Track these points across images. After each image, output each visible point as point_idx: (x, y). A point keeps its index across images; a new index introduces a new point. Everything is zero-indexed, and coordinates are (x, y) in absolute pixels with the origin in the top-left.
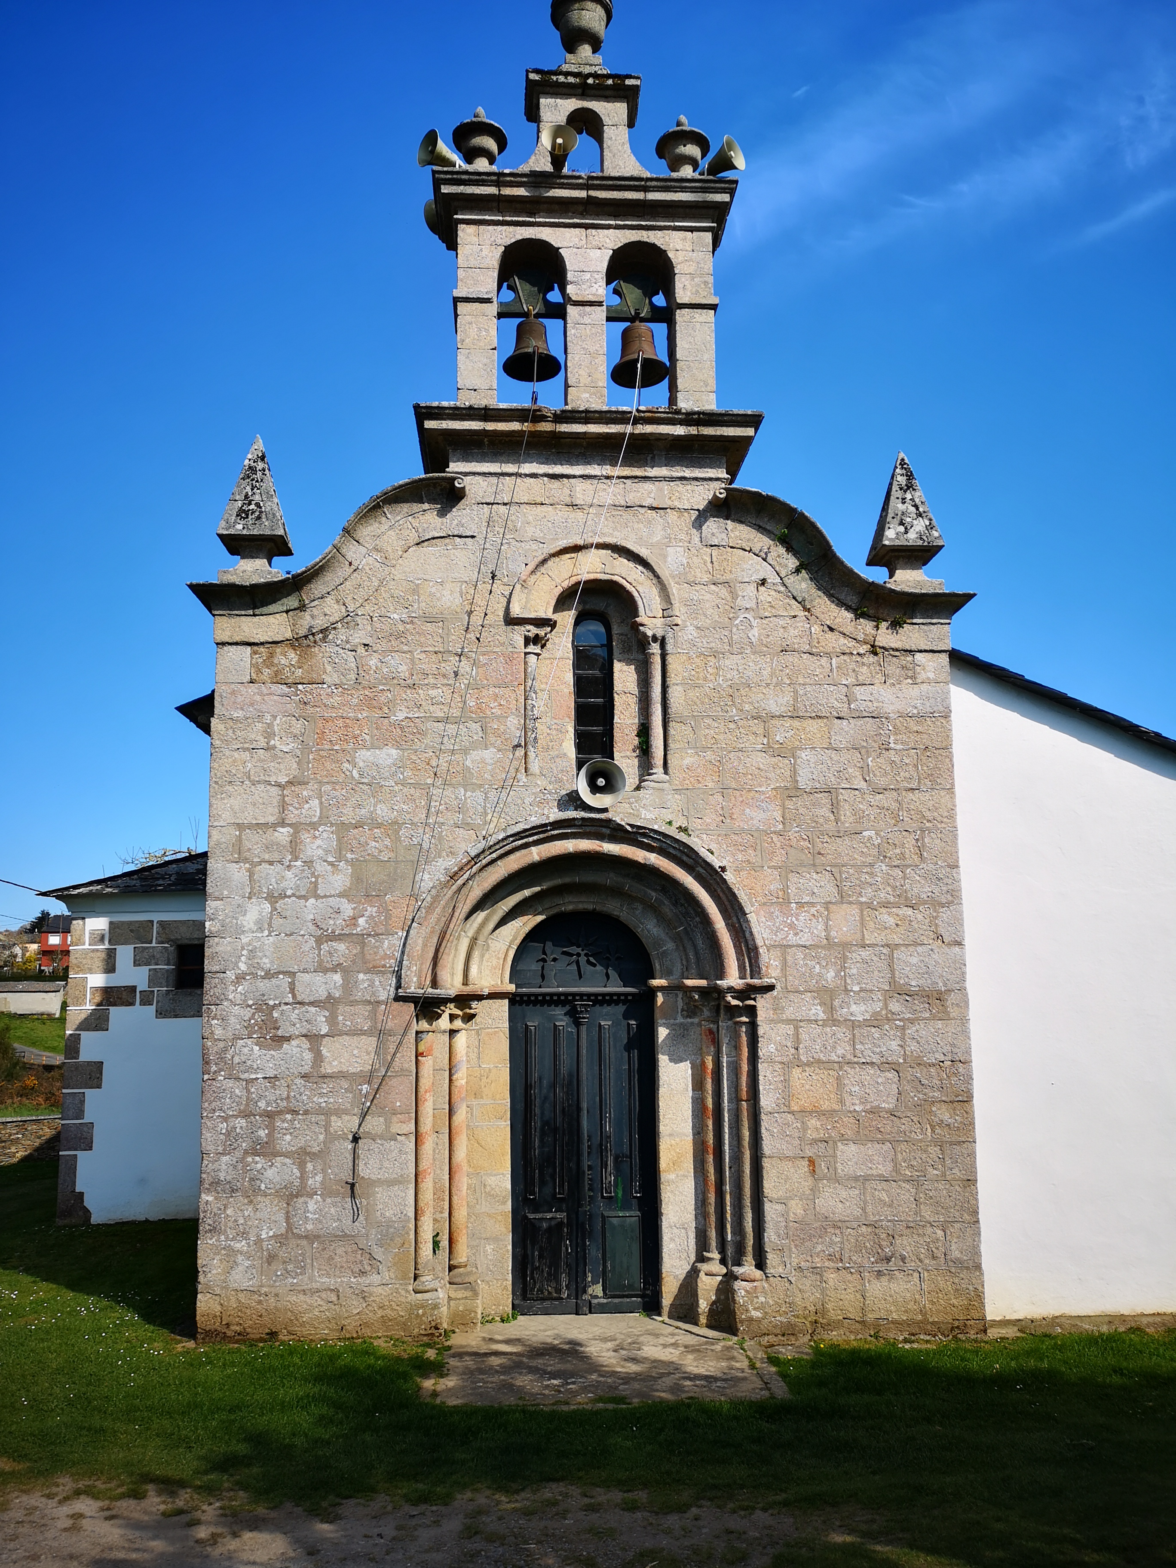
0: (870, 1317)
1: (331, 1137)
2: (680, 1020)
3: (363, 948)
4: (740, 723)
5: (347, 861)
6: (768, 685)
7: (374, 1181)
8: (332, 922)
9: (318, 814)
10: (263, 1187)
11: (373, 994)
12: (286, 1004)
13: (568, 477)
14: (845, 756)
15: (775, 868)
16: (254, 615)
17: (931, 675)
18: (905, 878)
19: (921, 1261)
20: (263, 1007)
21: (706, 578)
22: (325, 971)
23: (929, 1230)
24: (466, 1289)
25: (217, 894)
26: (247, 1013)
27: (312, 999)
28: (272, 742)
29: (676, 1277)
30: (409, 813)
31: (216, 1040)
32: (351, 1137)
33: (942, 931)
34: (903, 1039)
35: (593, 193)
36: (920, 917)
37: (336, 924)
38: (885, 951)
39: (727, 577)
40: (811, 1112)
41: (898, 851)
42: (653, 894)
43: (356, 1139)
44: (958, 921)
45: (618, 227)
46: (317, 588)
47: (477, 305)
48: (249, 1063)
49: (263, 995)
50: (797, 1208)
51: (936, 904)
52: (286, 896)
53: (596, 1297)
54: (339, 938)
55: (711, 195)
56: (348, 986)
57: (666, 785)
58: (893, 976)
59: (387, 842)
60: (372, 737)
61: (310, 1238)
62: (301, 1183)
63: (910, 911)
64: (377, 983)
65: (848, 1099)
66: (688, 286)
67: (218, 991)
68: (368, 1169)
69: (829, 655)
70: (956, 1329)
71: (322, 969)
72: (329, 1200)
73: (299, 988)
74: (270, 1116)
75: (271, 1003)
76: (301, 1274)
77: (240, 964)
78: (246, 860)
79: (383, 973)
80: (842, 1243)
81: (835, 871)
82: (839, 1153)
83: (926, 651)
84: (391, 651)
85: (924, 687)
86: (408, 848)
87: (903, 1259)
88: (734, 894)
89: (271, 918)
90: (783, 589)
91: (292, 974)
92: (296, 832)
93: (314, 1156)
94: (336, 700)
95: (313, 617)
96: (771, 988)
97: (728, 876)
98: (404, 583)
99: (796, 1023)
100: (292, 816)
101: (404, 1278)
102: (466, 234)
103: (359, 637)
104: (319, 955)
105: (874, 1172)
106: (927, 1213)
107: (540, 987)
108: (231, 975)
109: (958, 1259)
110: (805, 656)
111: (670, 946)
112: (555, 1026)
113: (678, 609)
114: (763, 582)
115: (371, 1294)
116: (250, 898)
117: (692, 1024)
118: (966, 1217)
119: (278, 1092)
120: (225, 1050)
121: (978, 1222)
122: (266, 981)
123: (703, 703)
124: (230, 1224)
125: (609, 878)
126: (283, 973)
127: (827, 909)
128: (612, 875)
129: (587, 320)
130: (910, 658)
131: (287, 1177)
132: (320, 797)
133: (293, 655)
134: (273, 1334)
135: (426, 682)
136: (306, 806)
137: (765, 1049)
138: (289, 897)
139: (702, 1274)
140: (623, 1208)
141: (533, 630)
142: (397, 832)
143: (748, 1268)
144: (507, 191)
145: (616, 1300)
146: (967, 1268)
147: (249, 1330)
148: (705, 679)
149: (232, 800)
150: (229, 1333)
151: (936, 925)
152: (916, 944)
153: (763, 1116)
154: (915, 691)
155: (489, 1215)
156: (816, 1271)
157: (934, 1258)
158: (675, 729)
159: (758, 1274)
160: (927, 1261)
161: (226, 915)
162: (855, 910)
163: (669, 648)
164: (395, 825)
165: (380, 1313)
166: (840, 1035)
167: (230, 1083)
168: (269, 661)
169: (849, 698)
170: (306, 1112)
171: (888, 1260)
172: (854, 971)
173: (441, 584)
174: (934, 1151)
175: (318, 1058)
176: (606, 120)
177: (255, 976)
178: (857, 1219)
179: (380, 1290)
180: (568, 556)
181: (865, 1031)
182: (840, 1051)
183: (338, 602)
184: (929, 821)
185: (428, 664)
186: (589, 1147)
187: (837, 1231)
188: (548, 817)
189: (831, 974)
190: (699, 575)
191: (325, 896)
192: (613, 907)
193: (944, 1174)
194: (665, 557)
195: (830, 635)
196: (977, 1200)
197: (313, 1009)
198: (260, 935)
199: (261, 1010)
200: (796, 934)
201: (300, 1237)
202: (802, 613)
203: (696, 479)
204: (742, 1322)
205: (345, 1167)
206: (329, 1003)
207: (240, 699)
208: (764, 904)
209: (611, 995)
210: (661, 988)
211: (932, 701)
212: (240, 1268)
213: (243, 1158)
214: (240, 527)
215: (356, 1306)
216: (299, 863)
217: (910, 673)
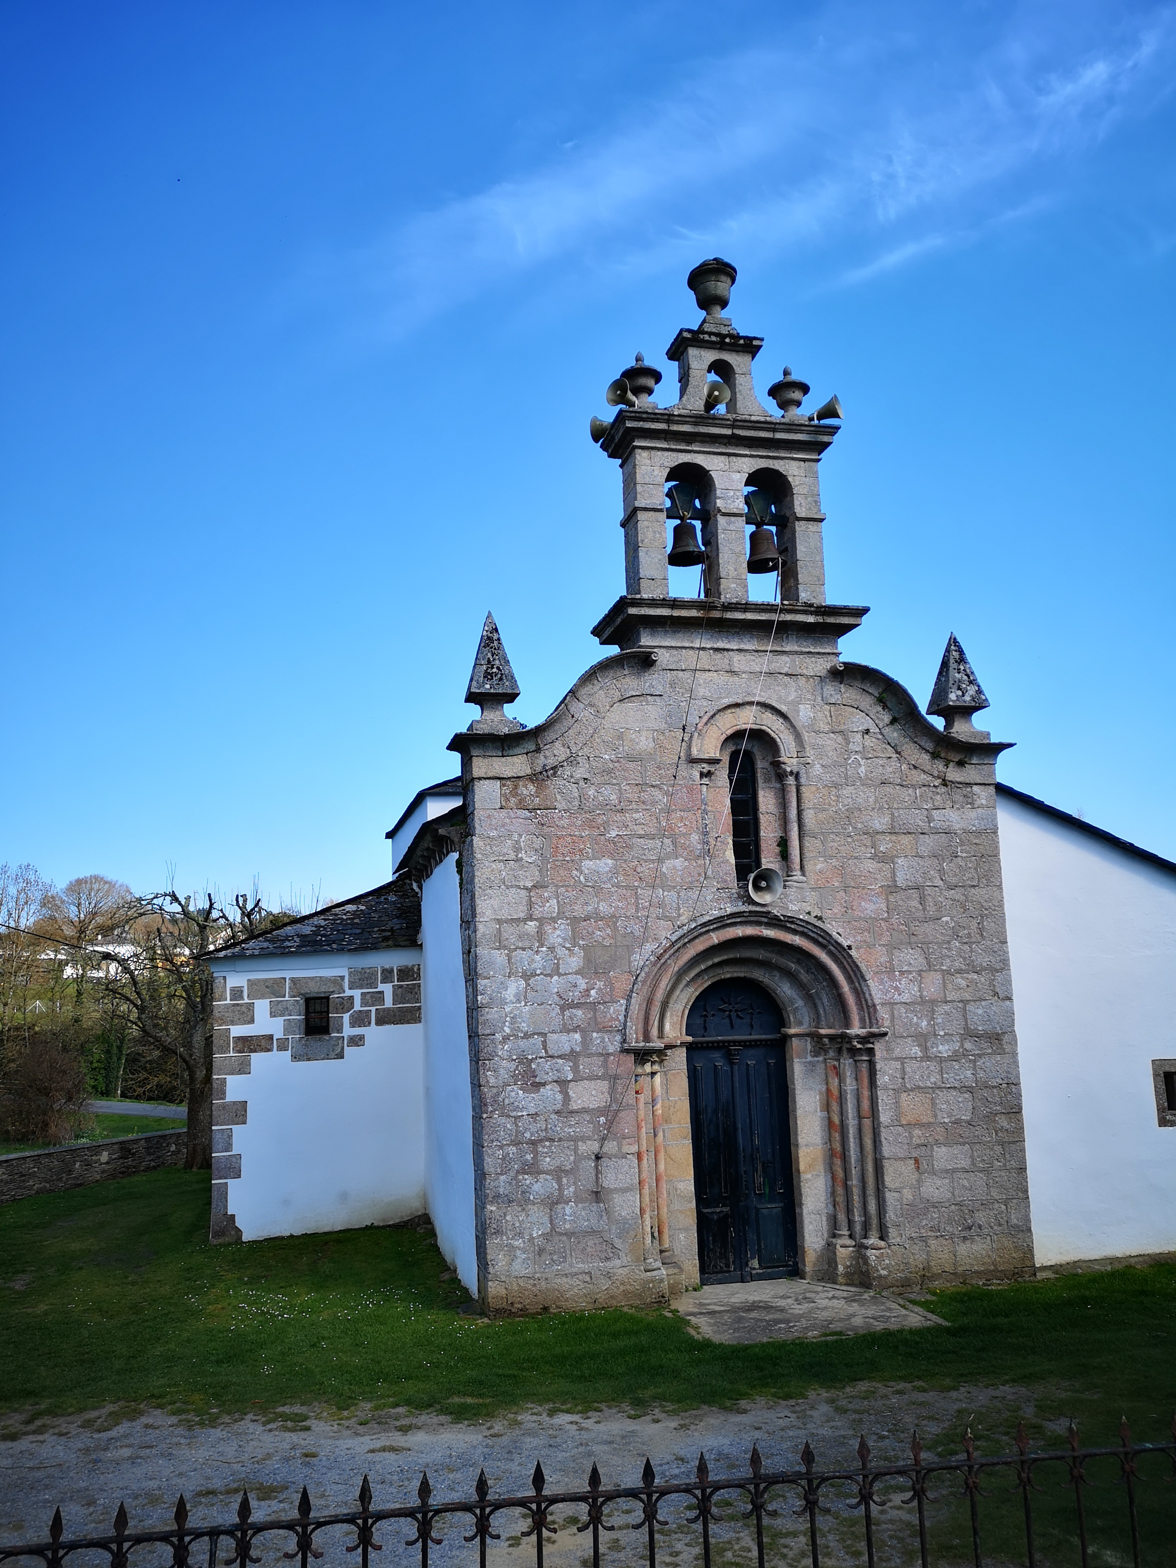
0: (960, 1269)
1: (579, 1159)
2: (809, 1059)
3: (595, 1013)
4: (855, 838)
5: (579, 946)
6: (873, 809)
7: (612, 1190)
8: (571, 994)
9: (556, 911)
10: (532, 1197)
11: (604, 1047)
12: (541, 1058)
13: (728, 650)
14: (928, 862)
15: (883, 945)
16: (503, 756)
17: (984, 802)
18: (971, 951)
19: (992, 1228)
20: (524, 1061)
21: (827, 728)
22: (568, 1031)
23: (996, 1206)
24: (674, 1267)
25: (485, 974)
26: (513, 1065)
27: (560, 1053)
28: (520, 855)
29: (815, 1250)
30: (623, 909)
31: (491, 1087)
32: (593, 1157)
33: (998, 990)
34: (974, 1069)
35: (737, 432)
36: (982, 979)
37: (574, 995)
38: (960, 1005)
39: (842, 727)
40: (915, 1125)
41: (966, 932)
42: (793, 965)
43: (598, 1158)
44: (1008, 982)
45: (752, 456)
46: (550, 735)
47: (652, 513)
48: (516, 1104)
49: (524, 1051)
50: (908, 1194)
51: (994, 970)
52: (537, 975)
53: (754, 1269)
54: (577, 1006)
55: (821, 437)
56: (586, 1042)
57: (805, 885)
58: (966, 1024)
59: (609, 931)
60: (593, 850)
61: (568, 1234)
62: (560, 1193)
63: (975, 976)
64: (607, 1040)
65: (939, 1114)
66: (804, 504)
67: (490, 1049)
68: (609, 1180)
69: (914, 787)
70: (1016, 1274)
71: (566, 1030)
72: (580, 1205)
73: (550, 1045)
74: (533, 1143)
75: (530, 1057)
76: (563, 1262)
77: (505, 1028)
78: (505, 948)
79: (611, 1032)
80: (939, 1218)
81: (924, 947)
82: (935, 1154)
83: (980, 784)
84: (605, 784)
85: (979, 810)
86: (624, 936)
87: (980, 1227)
88: (857, 966)
89: (526, 992)
90: (880, 737)
91: (544, 1035)
92: (541, 925)
93: (567, 1173)
94: (565, 822)
95: (545, 757)
96: (885, 1034)
97: (853, 953)
98: (612, 731)
99: (901, 1060)
100: (537, 912)
101: (638, 1260)
102: (641, 457)
103: (580, 772)
104: (563, 1019)
105: (959, 1166)
106: (995, 1194)
107: (704, 1036)
108: (499, 1036)
109: (1015, 1225)
110: (898, 787)
111: (800, 1003)
112: (715, 1066)
113: (809, 752)
114: (867, 731)
115: (615, 1275)
116: (509, 977)
117: (818, 1061)
118: (1020, 1194)
119: (538, 1125)
120: (498, 1094)
121: (1028, 1198)
122: (525, 1040)
123: (828, 823)
124: (509, 1227)
125: (761, 954)
126: (537, 1034)
127: (920, 975)
128: (762, 951)
129: (732, 527)
130: (969, 789)
131: (549, 1190)
132: (557, 898)
133: (532, 787)
134: (546, 1309)
135: (631, 807)
136: (547, 905)
137: (883, 1079)
138: (539, 975)
139: (838, 1246)
140: (770, 1202)
141: (706, 768)
142: (615, 923)
143: (873, 1240)
144: (675, 428)
145: (769, 1270)
146: (1022, 1231)
147: (528, 1307)
148: (829, 805)
149: (492, 901)
150: (513, 1310)
151: (994, 986)
152: (981, 1000)
153: (882, 1129)
154: (973, 814)
155: (680, 1211)
156: (923, 1239)
157: (1000, 1225)
158: (808, 842)
159: (882, 1244)
160: (995, 1228)
161: (493, 991)
162: (939, 976)
163: (803, 780)
164: (612, 920)
165: (622, 1288)
166: (932, 1068)
167: (503, 1120)
168: (514, 792)
169: (930, 819)
170: (560, 1140)
171: (970, 1228)
172: (940, 1021)
173: (639, 732)
174: (998, 1149)
175: (567, 1098)
176: (737, 370)
177: (516, 1037)
178: (949, 1200)
179: (620, 1271)
180: (729, 711)
181: (948, 1064)
182: (933, 1080)
183: (563, 746)
184: (986, 909)
185: (631, 793)
186: (744, 1157)
187: (936, 1210)
188: (726, 911)
189: (924, 1023)
190: (822, 726)
191: (566, 974)
192: (759, 975)
193: (1005, 1165)
194: (798, 712)
195: (914, 772)
196: (1027, 1182)
197: (560, 1061)
198: (518, 1005)
199: (523, 1063)
200: (900, 995)
201: (561, 1234)
202: (895, 756)
203: (819, 653)
204: (874, 1279)
205: (591, 1180)
206: (572, 1056)
207: (494, 822)
208: (877, 973)
209: (756, 1041)
210: (796, 1035)
211: (985, 821)
212: (519, 1260)
213: (516, 1176)
214: (488, 686)
215: (605, 1284)
216: (544, 949)
217: (970, 800)
